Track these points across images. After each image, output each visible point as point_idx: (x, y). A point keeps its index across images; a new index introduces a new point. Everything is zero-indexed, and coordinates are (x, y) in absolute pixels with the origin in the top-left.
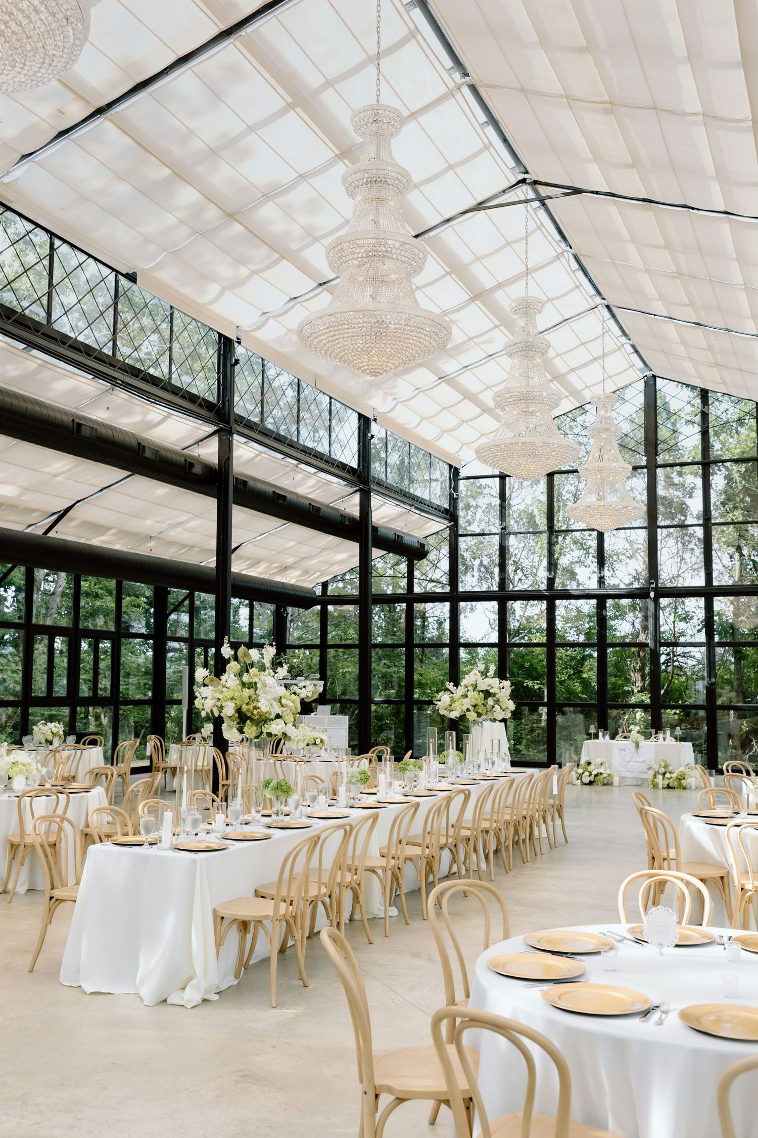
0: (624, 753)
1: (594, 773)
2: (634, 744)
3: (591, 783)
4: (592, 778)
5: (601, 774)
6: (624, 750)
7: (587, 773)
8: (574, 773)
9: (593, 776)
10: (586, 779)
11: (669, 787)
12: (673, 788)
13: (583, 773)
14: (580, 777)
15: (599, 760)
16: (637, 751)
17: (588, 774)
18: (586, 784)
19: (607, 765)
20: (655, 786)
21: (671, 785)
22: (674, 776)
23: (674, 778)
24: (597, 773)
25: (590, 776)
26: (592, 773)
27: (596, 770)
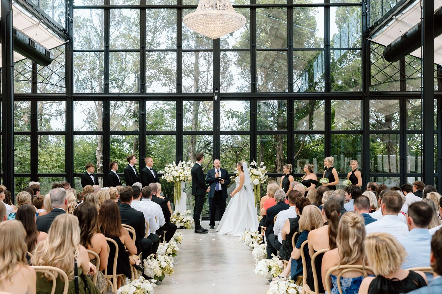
1: (184, 220)
4: (182, 224)
9: (183, 223)
13: (176, 221)
17: (180, 221)
24: (186, 220)
25: (180, 223)
26: (183, 220)
27: (185, 218)
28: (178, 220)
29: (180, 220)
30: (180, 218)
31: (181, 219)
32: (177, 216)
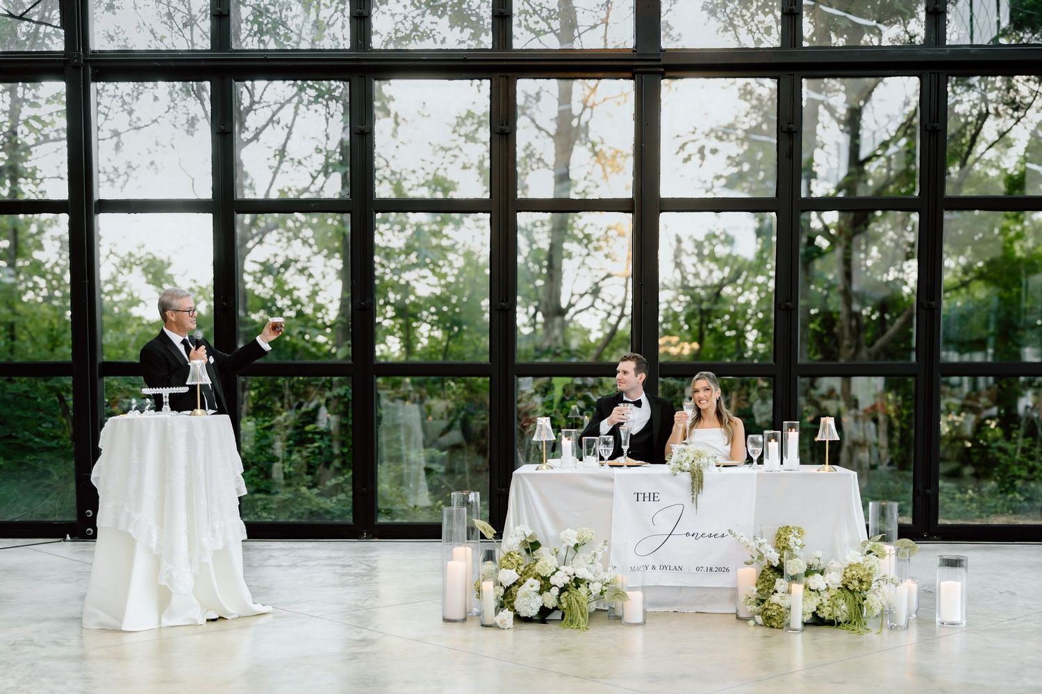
0: (651, 506)
1: (559, 580)
2: (686, 477)
3: (544, 615)
4: (550, 599)
5: (577, 582)
6: (653, 497)
7: (532, 584)
8: (488, 586)
9: (555, 591)
10: (529, 602)
11: (817, 621)
12: (831, 623)
13: (517, 584)
14: (507, 599)
15: (571, 537)
16: (694, 500)
17: (537, 584)
18: (528, 620)
19: (599, 549)
20: (773, 620)
21: (825, 614)
22: (834, 579)
23: (834, 587)
24: (567, 580)
25: (540, 593)
26: (553, 581)
27: (562, 568)
28: (530, 581)
29: (537, 576)
30: (538, 568)
31: (547, 573)
32: (525, 560)
